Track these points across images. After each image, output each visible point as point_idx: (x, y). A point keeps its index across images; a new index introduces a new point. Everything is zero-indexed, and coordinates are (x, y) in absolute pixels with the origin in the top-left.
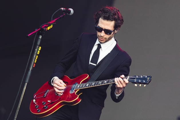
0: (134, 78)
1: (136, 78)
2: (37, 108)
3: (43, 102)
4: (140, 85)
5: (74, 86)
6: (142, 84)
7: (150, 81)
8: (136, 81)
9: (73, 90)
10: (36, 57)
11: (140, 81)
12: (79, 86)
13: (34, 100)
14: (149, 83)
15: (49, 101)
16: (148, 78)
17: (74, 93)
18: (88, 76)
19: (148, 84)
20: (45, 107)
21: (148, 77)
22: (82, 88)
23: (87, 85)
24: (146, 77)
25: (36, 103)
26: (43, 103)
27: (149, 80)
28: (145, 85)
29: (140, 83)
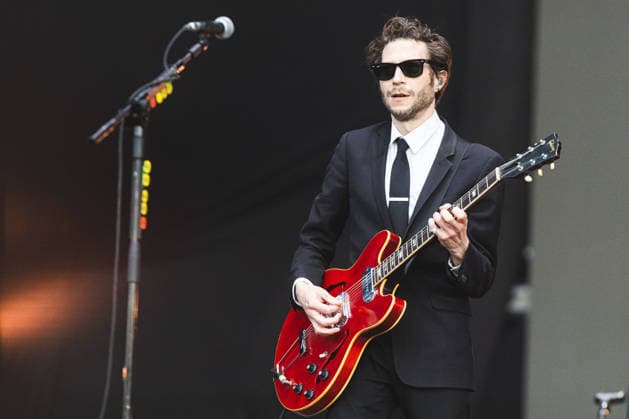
0: (515, 164)
1: (519, 160)
2: (302, 391)
3: (308, 367)
4: (540, 172)
5: (366, 279)
6: (543, 167)
7: (560, 148)
8: (522, 168)
9: (370, 289)
10: (141, 195)
11: (533, 162)
12: (379, 272)
13: (282, 378)
14: (559, 152)
15: (322, 356)
16: (550, 143)
17: (378, 297)
18: (389, 233)
19: (557, 158)
20: (322, 376)
21: (547, 140)
22: (392, 270)
23: (401, 255)
24: (543, 142)
25: (290, 383)
26: (310, 369)
27: (555, 145)
28: (552, 166)
29: (537, 167)
